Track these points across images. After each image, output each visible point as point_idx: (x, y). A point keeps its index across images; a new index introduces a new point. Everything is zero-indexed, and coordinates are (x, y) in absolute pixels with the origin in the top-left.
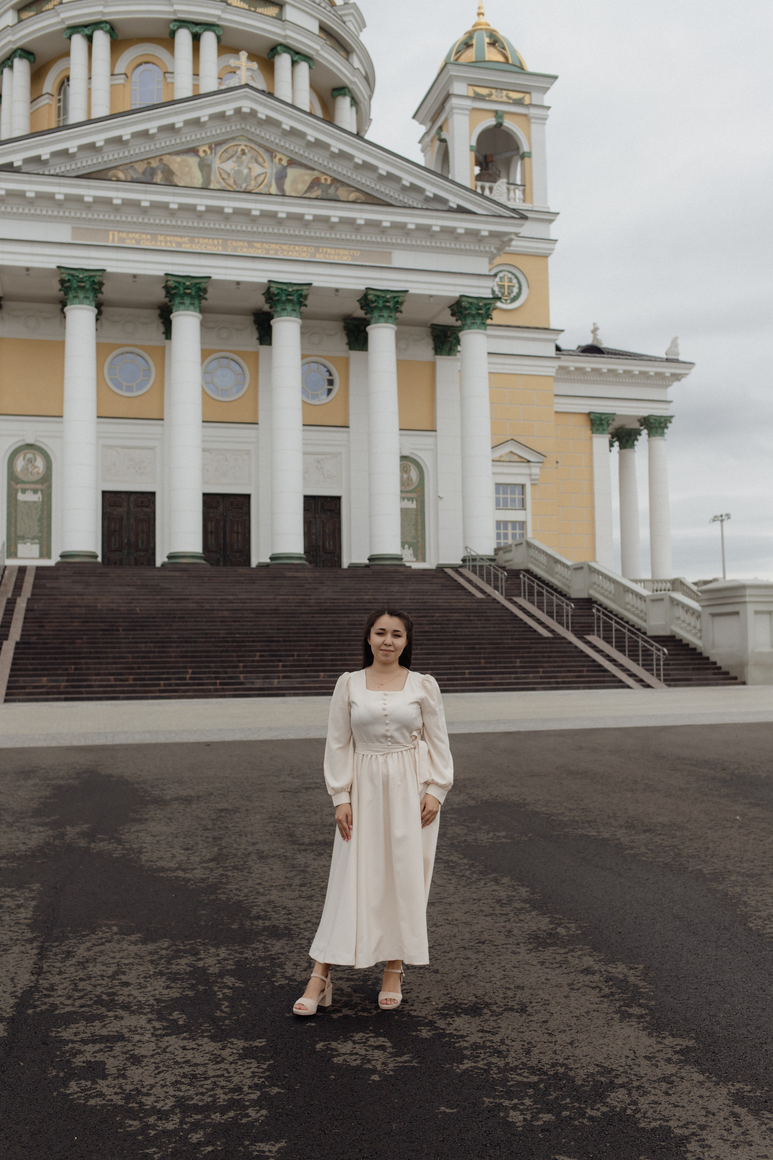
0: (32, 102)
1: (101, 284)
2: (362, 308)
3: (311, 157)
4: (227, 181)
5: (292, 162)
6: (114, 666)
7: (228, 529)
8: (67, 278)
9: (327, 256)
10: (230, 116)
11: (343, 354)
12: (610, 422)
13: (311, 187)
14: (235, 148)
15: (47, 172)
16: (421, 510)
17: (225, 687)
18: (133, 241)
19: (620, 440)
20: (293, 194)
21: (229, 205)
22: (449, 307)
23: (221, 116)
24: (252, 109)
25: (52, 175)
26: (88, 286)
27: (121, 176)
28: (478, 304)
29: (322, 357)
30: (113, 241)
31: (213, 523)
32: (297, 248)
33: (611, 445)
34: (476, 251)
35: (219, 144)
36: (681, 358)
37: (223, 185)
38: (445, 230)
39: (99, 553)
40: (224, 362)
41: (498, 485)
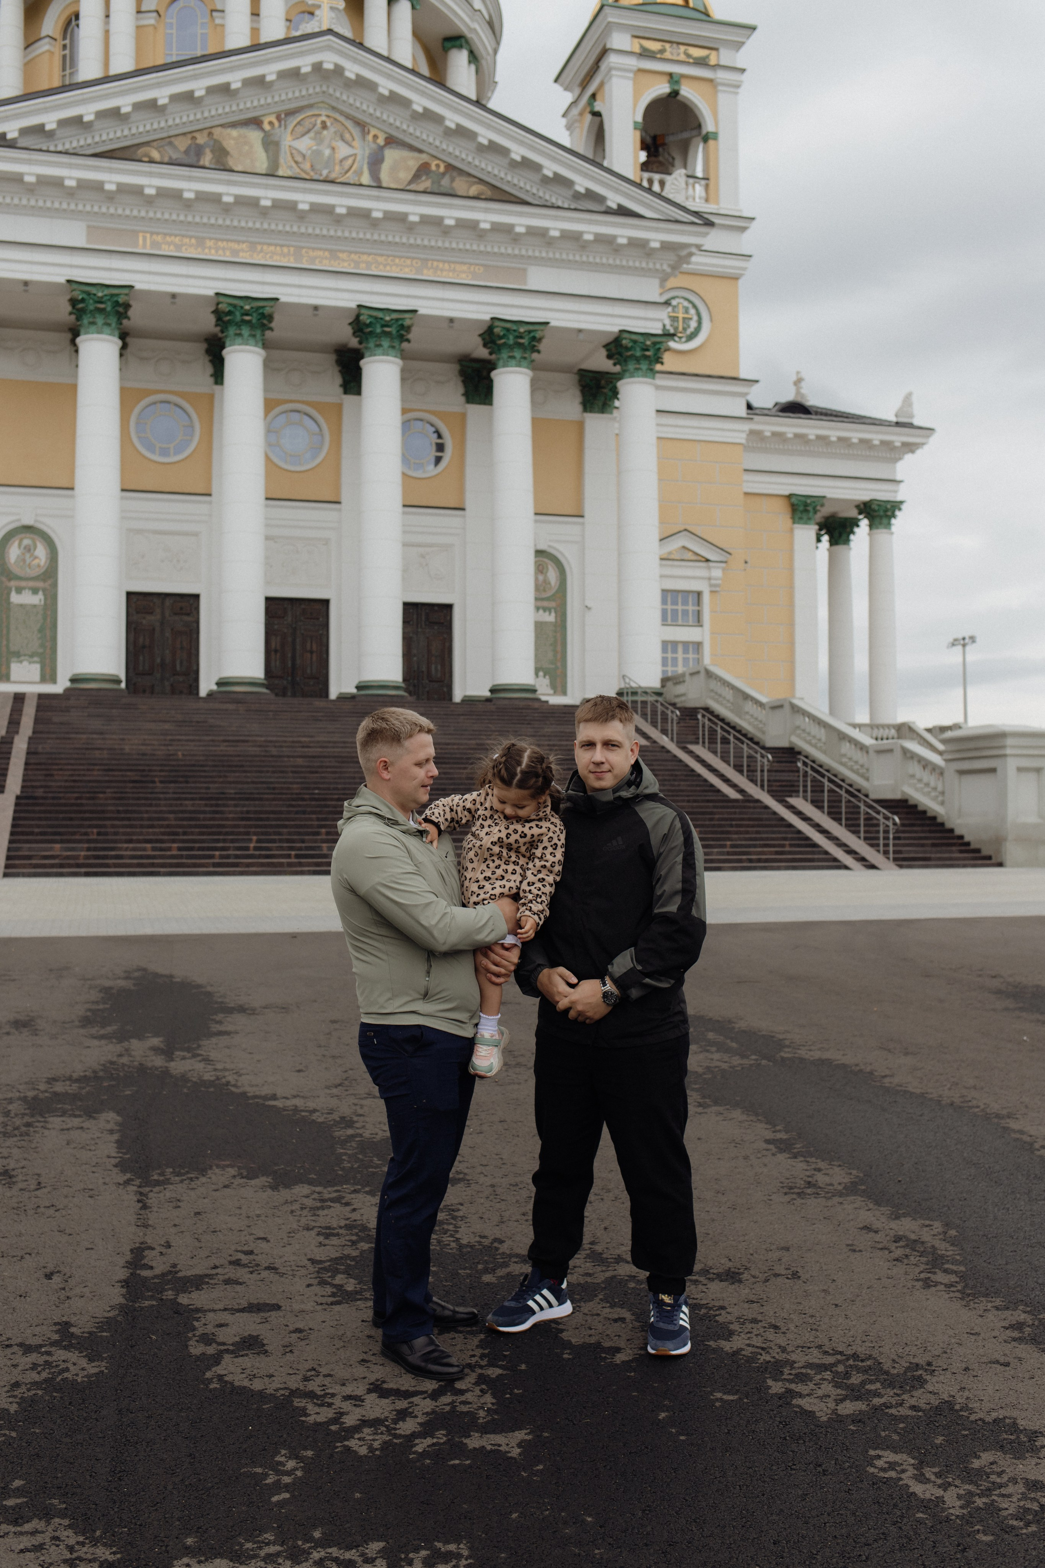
0: (26, 48)
1: (127, 306)
2: (485, 345)
3: (418, 134)
4: (302, 166)
5: (391, 141)
6: (151, 830)
7: (298, 647)
8: (80, 297)
9: (439, 273)
10: (307, 74)
11: (457, 409)
12: (818, 508)
13: (416, 177)
14: (313, 119)
15: (52, 148)
16: (561, 625)
17: (302, 861)
18: (172, 247)
19: (829, 532)
20: (393, 186)
21: (304, 198)
22: (605, 346)
23: (294, 74)
24: (336, 65)
25: (60, 152)
26: (109, 309)
27: (156, 155)
28: (643, 343)
29: (430, 412)
30: (144, 246)
31: (279, 638)
32: (397, 261)
33: (819, 540)
34: (643, 269)
35: (290, 113)
36: (916, 422)
37: (296, 171)
38: (600, 239)
39: (123, 677)
40: (295, 416)
41: (665, 592)
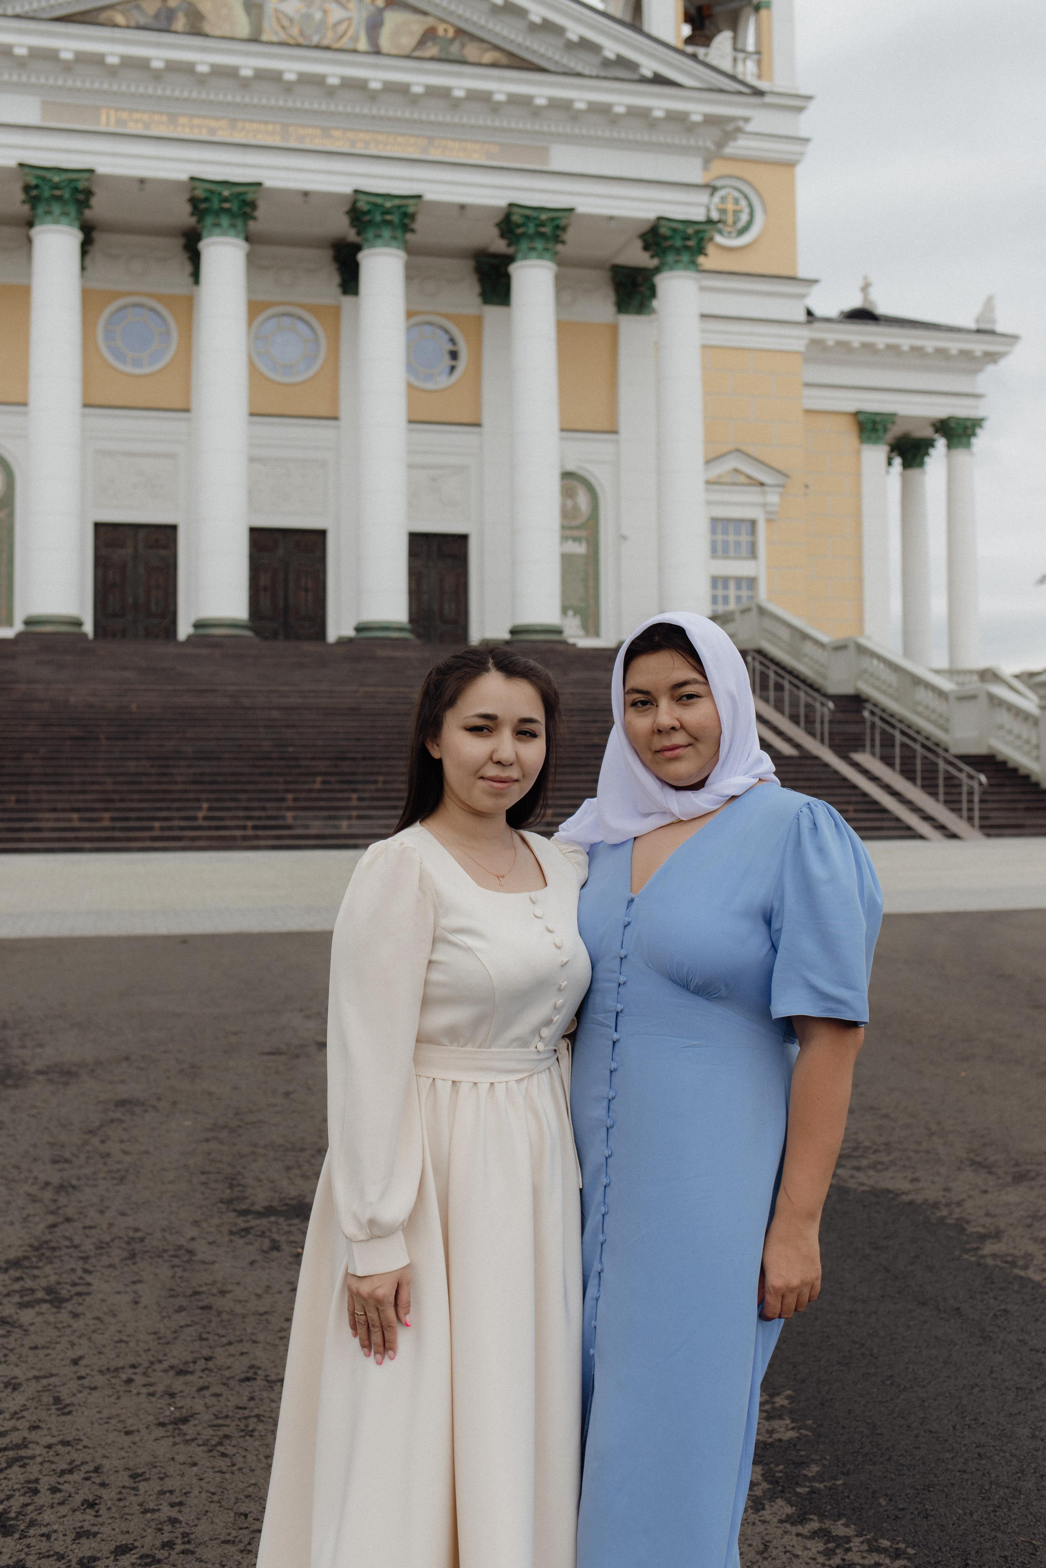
1: (89, 193)
2: (502, 236)
4: (289, 30)
5: (392, 2)
6: (81, 797)
7: (291, 584)
8: (34, 183)
9: (448, 152)
11: (473, 311)
12: (889, 426)
13: (422, 42)
16: (593, 557)
17: (260, 833)
18: (140, 125)
19: (901, 454)
20: (394, 51)
21: (291, 67)
22: (640, 236)
25: (9, 16)
26: (67, 196)
27: (120, 19)
28: (684, 232)
29: (440, 314)
30: (108, 124)
31: (267, 575)
32: (400, 139)
33: (890, 464)
34: (682, 146)
36: (1000, 328)
37: (283, 37)
38: (633, 112)
39: (89, 620)
40: (287, 321)
41: (715, 521)
